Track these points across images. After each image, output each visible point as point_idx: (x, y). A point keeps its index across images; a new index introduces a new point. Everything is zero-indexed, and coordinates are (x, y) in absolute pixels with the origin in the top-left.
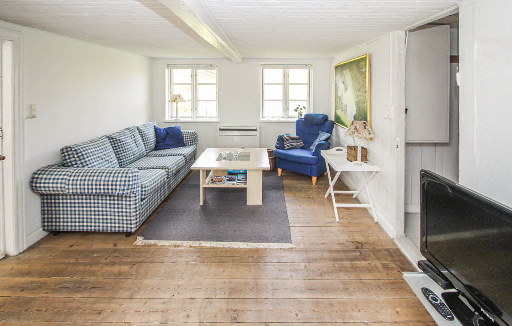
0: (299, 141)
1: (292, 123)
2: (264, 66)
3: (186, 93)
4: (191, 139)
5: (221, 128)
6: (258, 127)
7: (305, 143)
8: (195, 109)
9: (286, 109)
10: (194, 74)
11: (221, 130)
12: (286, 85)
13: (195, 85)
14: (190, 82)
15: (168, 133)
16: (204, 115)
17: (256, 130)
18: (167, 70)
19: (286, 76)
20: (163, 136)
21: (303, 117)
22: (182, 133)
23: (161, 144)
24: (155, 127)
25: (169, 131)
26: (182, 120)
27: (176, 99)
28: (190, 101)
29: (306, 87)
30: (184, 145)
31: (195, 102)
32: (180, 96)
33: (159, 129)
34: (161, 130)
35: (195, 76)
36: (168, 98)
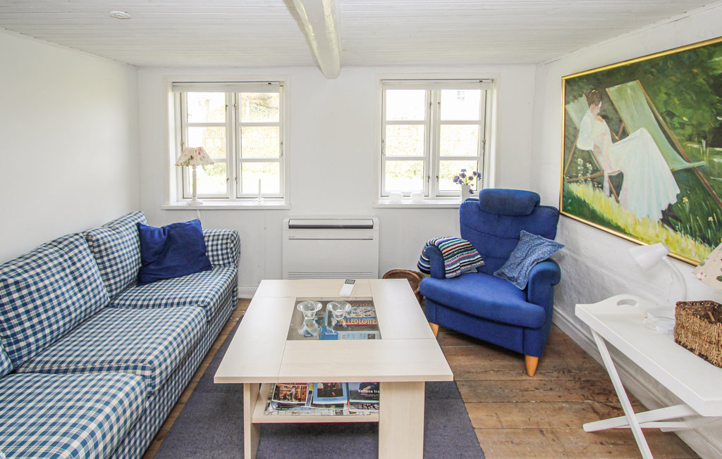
0: (471, 253)
1: (451, 208)
2: (386, 83)
3: (215, 145)
4: (225, 252)
5: (292, 223)
6: (376, 220)
7: (485, 256)
8: (234, 178)
9: (432, 177)
10: (230, 101)
11: (291, 227)
12: (433, 125)
13: (234, 127)
14: (222, 118)
15: (170, 238)
16: (255, 191)
17: (371, 227)
18: (171, 95)
19: (433, 105)
20: (157, 247)
21: (476, 196)
22: (203, 237)
23: (152, 267)
24: (138, 225)
25: (172, 232)
26: (206, 203)
27: (192, 158)
28: (222, 161)
29: (476, 129)
30: (208, 267)
31: (234, 162)
32: (200, 151)
33: (148, 229)
34: (152, 231)
35: (233, 108)
36: (174, 154)
